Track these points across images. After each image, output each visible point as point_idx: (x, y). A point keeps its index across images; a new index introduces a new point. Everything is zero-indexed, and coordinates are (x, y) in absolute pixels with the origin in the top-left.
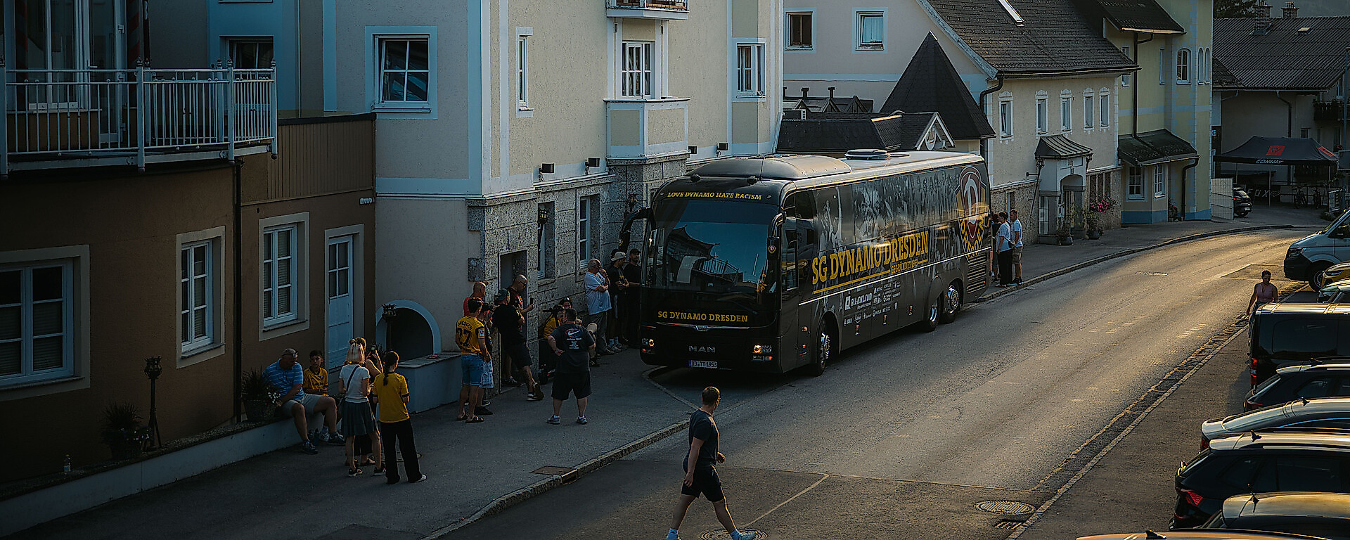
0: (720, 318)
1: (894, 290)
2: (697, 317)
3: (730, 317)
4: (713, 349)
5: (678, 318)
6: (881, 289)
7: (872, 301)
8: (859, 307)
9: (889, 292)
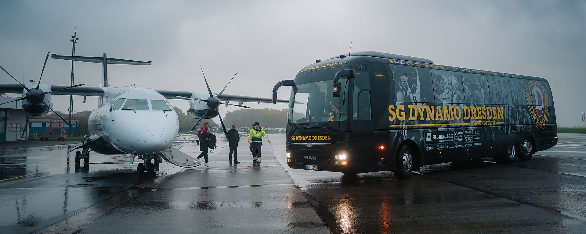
0: (318, 138)
1: (474, 135)
2: (307, 138)
3: (322, 137)
4: (315, 158)
5: (299, 139)
6: (462, 133)
7: (453, 139)
8: (441, 141)
9: (470, 136)
